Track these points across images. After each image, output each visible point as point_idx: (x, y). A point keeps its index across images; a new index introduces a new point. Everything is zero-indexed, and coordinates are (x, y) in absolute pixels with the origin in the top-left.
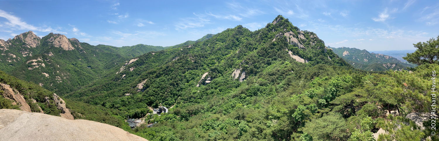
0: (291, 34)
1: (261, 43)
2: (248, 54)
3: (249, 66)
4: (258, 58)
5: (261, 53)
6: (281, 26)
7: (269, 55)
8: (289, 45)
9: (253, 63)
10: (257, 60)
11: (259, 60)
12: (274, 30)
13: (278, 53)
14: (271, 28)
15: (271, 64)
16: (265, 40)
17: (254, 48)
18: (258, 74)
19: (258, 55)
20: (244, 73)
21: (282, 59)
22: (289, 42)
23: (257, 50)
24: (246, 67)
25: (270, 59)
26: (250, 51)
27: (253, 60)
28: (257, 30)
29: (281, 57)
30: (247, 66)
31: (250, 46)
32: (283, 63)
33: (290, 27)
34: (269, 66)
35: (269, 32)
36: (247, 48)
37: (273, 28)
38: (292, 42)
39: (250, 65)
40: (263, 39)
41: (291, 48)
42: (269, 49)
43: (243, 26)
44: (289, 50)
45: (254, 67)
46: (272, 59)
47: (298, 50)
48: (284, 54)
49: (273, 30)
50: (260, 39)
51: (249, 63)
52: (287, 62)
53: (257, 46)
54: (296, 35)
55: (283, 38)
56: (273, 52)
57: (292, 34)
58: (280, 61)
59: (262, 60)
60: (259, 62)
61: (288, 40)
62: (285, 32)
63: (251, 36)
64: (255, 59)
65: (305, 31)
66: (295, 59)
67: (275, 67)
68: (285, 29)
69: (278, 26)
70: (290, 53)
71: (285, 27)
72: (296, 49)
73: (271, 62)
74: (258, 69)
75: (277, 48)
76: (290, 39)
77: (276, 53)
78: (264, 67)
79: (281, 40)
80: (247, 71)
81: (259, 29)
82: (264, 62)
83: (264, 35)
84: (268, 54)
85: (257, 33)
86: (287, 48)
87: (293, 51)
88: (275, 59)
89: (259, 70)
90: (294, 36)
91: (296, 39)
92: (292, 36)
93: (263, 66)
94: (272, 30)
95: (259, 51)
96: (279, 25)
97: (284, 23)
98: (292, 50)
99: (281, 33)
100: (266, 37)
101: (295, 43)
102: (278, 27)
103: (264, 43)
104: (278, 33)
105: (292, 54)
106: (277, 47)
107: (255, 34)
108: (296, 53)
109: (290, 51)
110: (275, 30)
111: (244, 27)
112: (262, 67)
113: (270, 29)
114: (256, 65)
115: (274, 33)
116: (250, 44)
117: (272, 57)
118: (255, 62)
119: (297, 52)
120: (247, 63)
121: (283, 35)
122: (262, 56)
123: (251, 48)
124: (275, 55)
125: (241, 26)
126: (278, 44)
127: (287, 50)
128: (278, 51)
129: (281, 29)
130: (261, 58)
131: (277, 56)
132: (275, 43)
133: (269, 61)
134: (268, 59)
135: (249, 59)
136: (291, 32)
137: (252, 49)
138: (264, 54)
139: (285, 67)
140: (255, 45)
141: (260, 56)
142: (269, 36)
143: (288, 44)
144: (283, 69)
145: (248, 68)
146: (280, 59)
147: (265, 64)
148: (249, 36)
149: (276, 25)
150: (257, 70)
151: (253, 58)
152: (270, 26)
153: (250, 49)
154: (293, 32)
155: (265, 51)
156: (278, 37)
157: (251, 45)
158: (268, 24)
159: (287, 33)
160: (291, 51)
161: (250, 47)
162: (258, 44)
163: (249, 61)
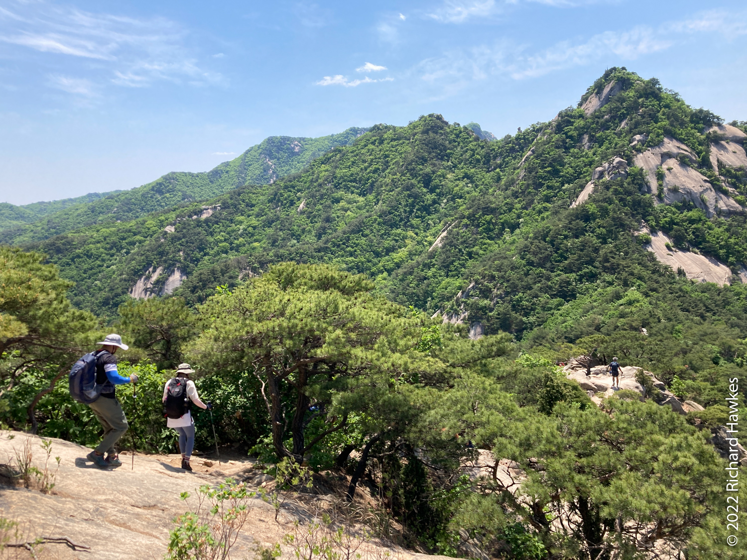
0: (666, 156)
1: (532, 202)
2: (481, 252)
3: (494, 305)
4: (527, 274)
5: (535, 254)
6: (622, 118)
7: (566, 259)
8: (656, 205)
9: (507, 294)
10: (520, 279)
11: (529, 279)
12: (590, 141)
13: (601, 252)
14: (575, 134)
15: (574, 297)
16: (549, 187)
17: (503, 224)
18: (529, 335)
19: (524, 262)
20: (479, 330)
21: (616, 278)
22: (655, 190)
23: (517, 231)
24: (484, 309)
25: (573, 276)
26: (490, 238)
27: (508, 281)
28: (514, 134)
29: (613, 269)
30: (486, 302)
31: (488, 217)
32: (618, 297)
33: (665, 123)
34: (568, 301)
35: (567, 149)
36: (478, 226)
37: (582, 131)
38: (675, 190)
39: (498, 302)
40: (541, 185)
41: (662, 221)
42: (566, 237)
43: (445, 119)
44: (653, 231)
45: (513, 306)
46: (581, 275)
47: (699, 226)
48: (626, 253)
49: (586, 138)
50: (528, 186)
51: (490, 291)
52: (633, 293)
53: (519, 217)
54: (698, 153)
55: (629, 179)
56: (582, 250)
57: (675, 151)
58: (610, 284)
59: (539, 282)
60: (530, 289)
61: (654, 184)
62: (639, 151)
63: (487, 162)
64: (513, 275)
66: (681, 272)
67: (588, 311)
68: (638, 137)
69: (607, 121)
70: (660, 243)
71: (637, 124)
72: (692, 221)
73: (573, 290)
74: (526, 315)
75: (598, 231)
76: (660, 177)
77: (596, 250)
78: (551, 309)
79: (616, 192)
80: (488, 321)
81: (523, 130)
82: (550, 288)
83: (543, 168)
84: (561, 256)
85: (512, 150)
86: (647, 221)
87: (673, 233)
88: (592, 277)
89: (532, 319)
90: (684, 162)
91: (694, 173)
92: (672, 163)
93: (547, 303)
94: (580, 138)
95: (526, 247)
96: (613, 118)
97: (634, 107)
98: (671, 229)
99: (618, 159)
100: (555, 173)
101: (689, 193)
102: (605, 127)
103: (547, 199)
104: (605, 157)
105: (668, 247)
106: (600, 225)
107: (501, 154)
108: (690, 242)
109: (660, 234)
110: (592, 139)
111: (451, 123)
112: (544, 309)
113: (571, 137)
114: (517, 301)
115: (590, 153)
116: (488, 210)
117: (580, 269)
118: (514, 290)
119: (697, 236)
120: (485, 293)
121: (630, 162)
122: (541, 265)
123: (491, 227)
124: (591, 262)
125: (439, 118)
126: (604, 212)
127: (645, 231)
128: (604, 242)
129: (619, 135)
130: (538, 271)
131: (597, 264)
132: (592, 208)
133: (568, 283)
134: (564, 276)
135: (492, 278)
136: (670, 146)
137: (496, 231)
138: (547, 258)
139: (622, 316)
140: (510, 210)
141: (530, 263)
142: (567, 170)
143: (650, 205)
144: (613, 320)
145: (491, 310)
146: (608, 277)
147: (553, 296)
148: (478, 161)
149: (597, 116)
150: (524, 319)
151: (506, 272)
152: (572, 124)
153: (488, 230)
154: (681, 141)
155: (552, 243)
156: (607, 178)
157: (492, 211)
158: (560, 115)
159: (648, 154)
160: (666, 231)
161: (489, 223)
162: (518, 206)
163: (491, 285)
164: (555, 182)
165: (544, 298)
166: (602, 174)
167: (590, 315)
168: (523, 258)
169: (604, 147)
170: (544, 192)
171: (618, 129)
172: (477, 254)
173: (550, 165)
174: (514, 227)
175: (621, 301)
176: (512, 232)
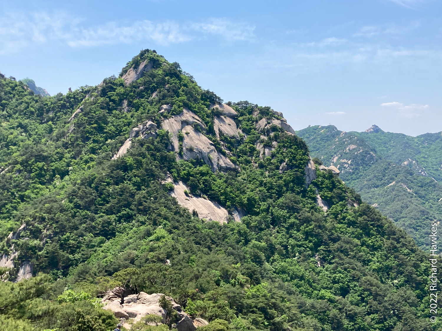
0: (185, 123)
1: (80, 152)
2: (33, 196)
3: (44, 244)
4: (74, 216)
5: (82, 198)
6: (153, 90)
7: (108, 202)
8: (178, 160)
9: (56, 234)
10: (68, 221)
11: (76, 221)
12: (129, 105)
13: (137, 197)
14: (117, 98)
15: (114, 235)
16: (95, 141)
17: (53, 171)
18: (74, 271)
19: (72, 205)
20: (28, 268)
21: (148, 218)
22: (177, 150)
23: (67, 178)
24: (34, 249)
25: (113, 217)
26: (42, 183)
27: (57, 222)
28: (65, 93)
29: (145, 211)
30: (36, 242)
31: (40, 164)
32: (149, 234)
33: (184, 98)
34: (108, 239)
35: (110, 111)
36: (30, 172)
37: (123, 97)
38: (191, 150)
39: (47, 242)
40: (88, 139)
41: (183, 173)
42: (108, 184)
44: (176, 181)
45: (61, 245)
46: (120, 216)
47: (207, 178)
48: (156, 198)
49: (126, 102)
50: (77, 138)
51: (40, 231)
52: (160, 231)
53: (68, 165)
54: (207, 123)
55: (158, 139)
56: (121, 195)
57: (191, 120)
58: (143, 223)
59: (85, 223)
60: (77, 229)
61: (176, 144)
62: (166, 117)
63: (40, 115)
64: (62, 217)
65: (238, 104)
66: (195, 214)
67: (125, 247)
68: (165, 106)
69: (142, 91)
70: (180, 189)
71: (164, 97)
72: (203, 174)
73: (113, 229)
74: (72, 252)
75: (134, 179)
76: (181, 139)
77: (133, 195)
78: (94, 246)
79: (148, 149)
80: (37, 260)
81: (73, 90)
82: (94, 228)
83: (90, 124)
84: (104, 200)
85: (63, 106)
86: (171, 173)
87: (189, 182)
88: (129, 218)
89: (77, 256)
90: (197, 129)
91: (204, 138)
92: (189, 129)
93: (91, 241)
94: (120, 103)
95: (74, 191)
96: (146, 89)
97: (162, 83)
98: (188, 180)
99: (150, 123)
100: (100, 129)
101: (201, 152)
102: (140, 95)
103: (93, 151)
104: (140, 120)
105: (186, 193)
106: (136, 176)
107: (53, 109)
108: (201, 190)
109: (181, 183)
110: (130, 104)
112: (88, 246)
113: (113, 101)
114: (65, 240)
115: (129, 116)
116: (40, 158)
117: (119, 211)
118: (62, 230)
119: (206, 186)
120: (36, 234)
121: (159, 126)
122: (87, 208)
123: (43, 172)
124: (128, 205)
126: (139, 164)
127: (170, 180)
128: (139, 189)
129: (151, 103)
130: (84, 213)
131: (133, 207)
132: (130, 160)
133: (109, 223)
134: (106, 217)
135: (43, 219)
136: (188, 116)
137: (48, 177)
138: (92, 202)
139: (152, 250)
140: (61, 159)
141: (77, 206)
142: (110, 128)
143: (174, 160)
144: (145, 254)
145: (41, 249)
146: (142, 218)
147: (96, 235)
148: (32, 113)
149: (134, 86)
150: (71, 256)
151: (55, 214)
152: (115, 90)
153: (40, 176)
154: (195, 113)
155: (96, 188)
156: (141, 137)
157: (44, 159)
158: (105, 81)
159: (172, 120)
160: (185, 181)
161: (41, 169)
162: (68, 155)
163: (41, 226)
164: (100, 137)
165: (88, 237)
166: (137, 134)
167: (127, 250)
168: (71, 202)
169: (139, 112)
170: (90, 145)
171: (151, 99)
172: (29, 197)
173: (96, 122)
174: (64, 174)
175: (152, 238)
176: (62, 178)
